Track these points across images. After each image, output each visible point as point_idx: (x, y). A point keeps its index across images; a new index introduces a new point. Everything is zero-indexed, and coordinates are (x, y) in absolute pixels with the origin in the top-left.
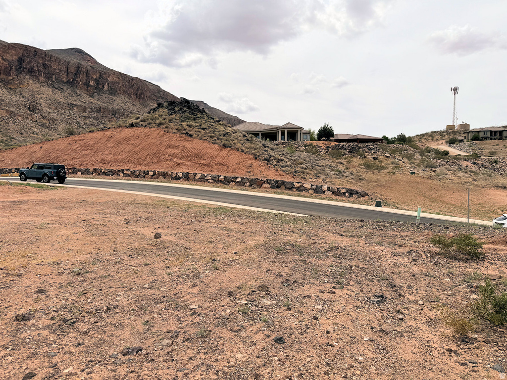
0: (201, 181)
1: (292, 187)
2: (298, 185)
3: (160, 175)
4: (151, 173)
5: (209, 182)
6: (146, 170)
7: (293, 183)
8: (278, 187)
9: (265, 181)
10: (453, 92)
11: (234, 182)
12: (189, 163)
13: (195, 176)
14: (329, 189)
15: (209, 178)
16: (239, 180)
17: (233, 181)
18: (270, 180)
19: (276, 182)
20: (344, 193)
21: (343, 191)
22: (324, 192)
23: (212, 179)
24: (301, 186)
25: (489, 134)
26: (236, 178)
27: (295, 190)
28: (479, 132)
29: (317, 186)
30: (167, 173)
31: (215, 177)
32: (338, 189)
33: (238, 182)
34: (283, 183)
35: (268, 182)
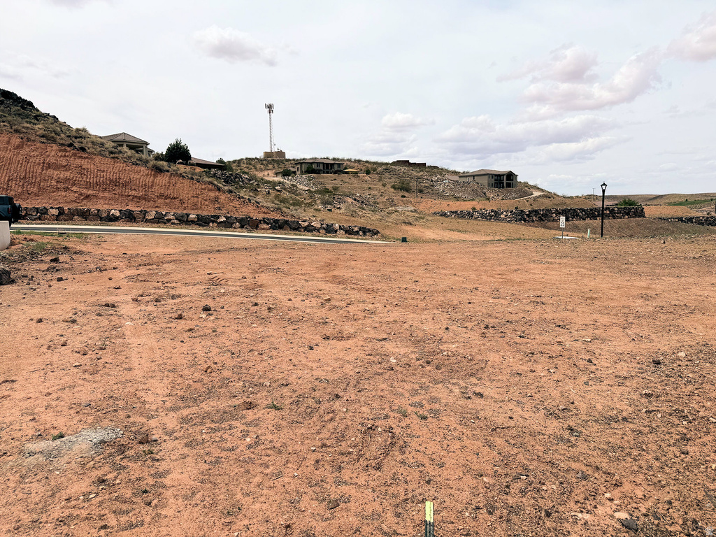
0: (159, 222)
1: (299, 227)
2: (306, 224)
3: (74, 215)
4: (55, 212)
5: (173, 224)
6: (40, 206)
7: (298, 222)
8: (281, 227)
9: (260, 221)
10: (268, 110)
11: (216, 222)
12: (106, 194)
13: (145, 214)
14: (340, 228)
15: (172, 217)
16: (223, 219)
17: (213, 222)
18: (268, 219)
19: (276, 221)
20: (357, 231)
21: (356, 229)
22: (336, 231)
23: (176, 219)
24: (308, 226)
25: (321, 167)
26: (218, 217)
27: (303, 230)
28: (312, 163)
29: (327, 225)
30: (89, 210)
31: (182, 216)
32: (350, 227)
33: (221, 222)
34: (286, 222)
35: (265, 222)
